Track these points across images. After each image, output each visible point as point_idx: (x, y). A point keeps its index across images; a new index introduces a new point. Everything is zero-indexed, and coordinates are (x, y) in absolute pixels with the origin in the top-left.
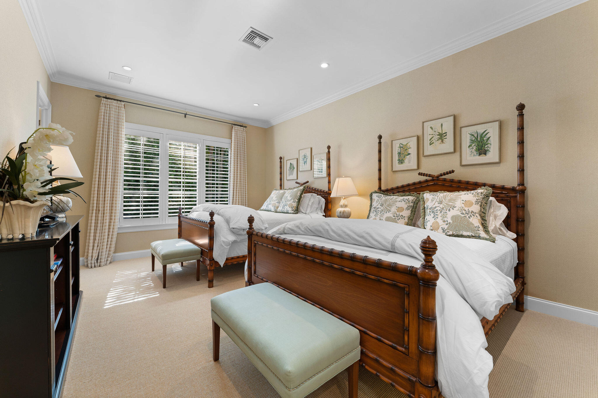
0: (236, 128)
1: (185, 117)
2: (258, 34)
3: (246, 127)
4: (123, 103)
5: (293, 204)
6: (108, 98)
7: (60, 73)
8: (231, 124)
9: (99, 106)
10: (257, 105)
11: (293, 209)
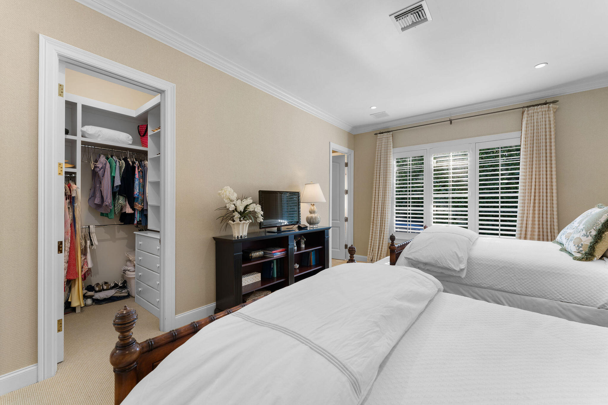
0: (530, 112)
1: (451, 123)
2: (404, 13)
3: (554, 102)
4: (391, 133)
5: (584, 239)
6: (382, 133)
7: (355, 128)
8: (522, 108)
9: (376, 141)
10: (544, 65)
11: (581, 249)
